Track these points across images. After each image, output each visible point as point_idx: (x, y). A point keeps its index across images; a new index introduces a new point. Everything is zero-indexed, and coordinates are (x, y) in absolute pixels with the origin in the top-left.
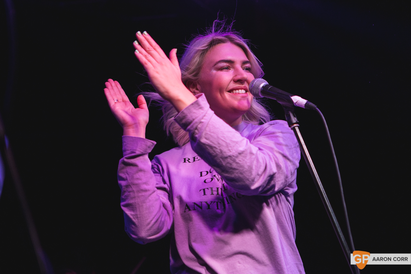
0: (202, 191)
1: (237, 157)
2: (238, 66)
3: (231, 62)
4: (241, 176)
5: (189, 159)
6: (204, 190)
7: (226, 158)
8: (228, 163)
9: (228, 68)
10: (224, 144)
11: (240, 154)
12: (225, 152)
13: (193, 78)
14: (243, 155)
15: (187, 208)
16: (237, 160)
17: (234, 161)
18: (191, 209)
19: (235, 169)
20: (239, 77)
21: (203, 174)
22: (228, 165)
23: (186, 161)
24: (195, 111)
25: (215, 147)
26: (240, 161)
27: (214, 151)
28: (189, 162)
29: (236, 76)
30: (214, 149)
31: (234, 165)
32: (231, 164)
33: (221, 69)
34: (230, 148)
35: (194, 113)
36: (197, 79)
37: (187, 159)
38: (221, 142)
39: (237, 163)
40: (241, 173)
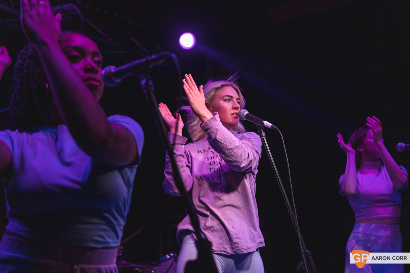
0: (209, 170)
1: (235, 149)
2: (235, 100)
3: (231, 97)
4: (236, 159)
5: (201, 151)
6: (210, 169)
7: (229, 149)
8: (230, 152)
9: (229, 100)
10: (228, 141)
11: (236, 147)
12: (228, 146)
13: (209, 103)
14: (237, 148)
15: (200, 179)
16: (235, 151)
17: (233, 151)
18: (203, 180)
19: (233, 156)
20: (236, 106)
21: (209, 159)
22: (230, 153)
23: (200, 152)
24: (213, 122)
25: (223, 143)
26: (236, 151)
27: (222, 145)
28: (201, 153)
29: (234, 105)
30: (223, 144)
31: (233, 154)
32: (231, 153)
33: (225, 100)
34: (231, 144)
35: (213, 123)
36: (211, 104)
37: (200, 151)
38: (226, 140)
39: (234, 152)
40: (236, 158)
